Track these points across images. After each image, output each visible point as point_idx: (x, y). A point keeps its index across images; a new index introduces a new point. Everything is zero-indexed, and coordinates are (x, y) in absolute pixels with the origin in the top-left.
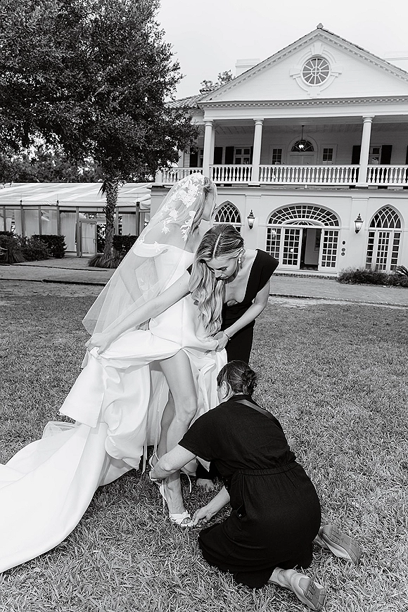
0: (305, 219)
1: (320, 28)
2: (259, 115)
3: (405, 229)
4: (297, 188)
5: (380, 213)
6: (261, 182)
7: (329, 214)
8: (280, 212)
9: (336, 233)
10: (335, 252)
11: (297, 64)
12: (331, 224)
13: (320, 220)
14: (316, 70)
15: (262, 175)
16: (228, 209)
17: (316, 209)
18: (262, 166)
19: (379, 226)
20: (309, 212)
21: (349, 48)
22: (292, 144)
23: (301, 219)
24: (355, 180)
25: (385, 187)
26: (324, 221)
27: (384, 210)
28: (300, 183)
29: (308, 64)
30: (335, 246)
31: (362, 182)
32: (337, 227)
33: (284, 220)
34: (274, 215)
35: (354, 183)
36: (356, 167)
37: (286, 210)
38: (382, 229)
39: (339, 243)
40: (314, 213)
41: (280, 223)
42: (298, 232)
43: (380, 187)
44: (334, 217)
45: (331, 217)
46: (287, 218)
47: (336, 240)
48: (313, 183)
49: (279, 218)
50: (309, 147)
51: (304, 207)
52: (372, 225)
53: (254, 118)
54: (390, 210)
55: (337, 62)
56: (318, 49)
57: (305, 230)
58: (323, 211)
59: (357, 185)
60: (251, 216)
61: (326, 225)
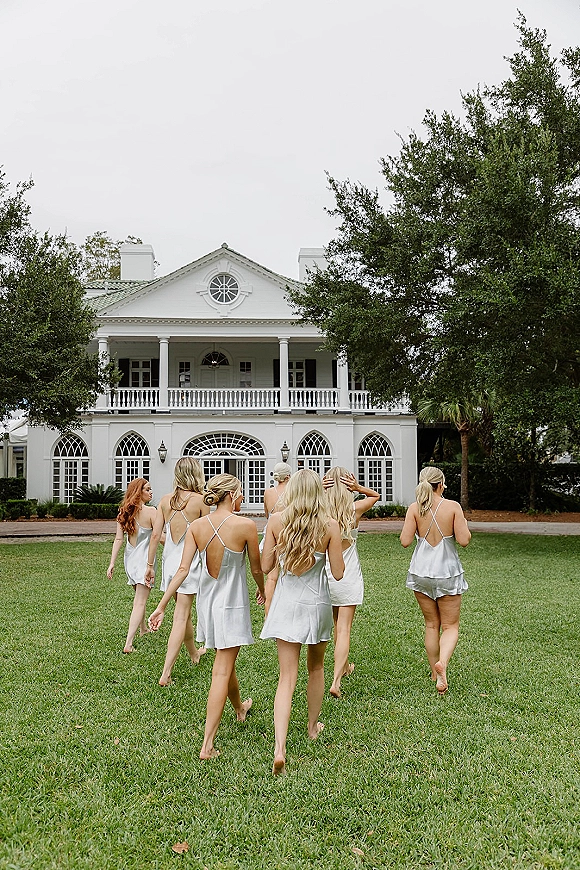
0: (226, 449)
1: (225, 246)
2: (163, 333)
3: (335, 456)
4: (214, 414)
5: (308, 439)
6: (171, 407)
7: (252, 442)
8: (196, 441)
9: (263, 464)
10: (263, 485)
11: (203, 282)
12: (256, 453)
13: (243, 449)
14: (224, 288)
15: (171, 400)
16: (133, 440)
17: (238, 437)
18: (171, 389)
19: (307, 453)
20: (230, 441)
21: (258, 269)
22: (203, 356)
23: (222, 449)
24: (276, 404)
25: (314, 412)
26: (247, 451)
27: (311, 436)
28: (217, 408)
29: (215, 281)
30: (263, 478)
31: (284, 407)
32: (262, 457)
33: (201, 450)
34: (190, 446)
35: (276, 408)
36: (277, 390)
37: (203, 439)
38: (310, 456)
39: (267, 474)
40: (236, 442)
41: (197, 454)
42: (219, 464)
43: (308, 412)
44: (258, 446)
45: (255, 446)
46: (205, 449)
47: (263, 471)
48: (231, 408)
49: (196, 448)
50: (223, 361)
51: (224, 435)
52: (300, 453)
53: (159, 336)
54: (317, 436)
55: (245, 280)
56: (223, 267)
57: (226, 461)
58: (245, 439)
59: (280, 409)
60: (163, 448)
61: (251, 454)
